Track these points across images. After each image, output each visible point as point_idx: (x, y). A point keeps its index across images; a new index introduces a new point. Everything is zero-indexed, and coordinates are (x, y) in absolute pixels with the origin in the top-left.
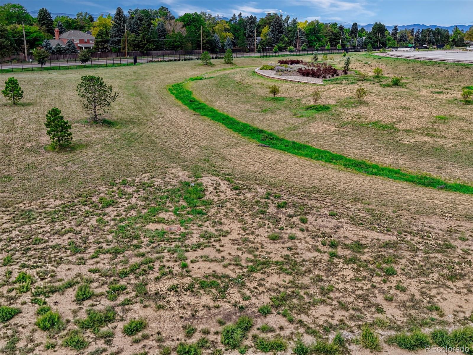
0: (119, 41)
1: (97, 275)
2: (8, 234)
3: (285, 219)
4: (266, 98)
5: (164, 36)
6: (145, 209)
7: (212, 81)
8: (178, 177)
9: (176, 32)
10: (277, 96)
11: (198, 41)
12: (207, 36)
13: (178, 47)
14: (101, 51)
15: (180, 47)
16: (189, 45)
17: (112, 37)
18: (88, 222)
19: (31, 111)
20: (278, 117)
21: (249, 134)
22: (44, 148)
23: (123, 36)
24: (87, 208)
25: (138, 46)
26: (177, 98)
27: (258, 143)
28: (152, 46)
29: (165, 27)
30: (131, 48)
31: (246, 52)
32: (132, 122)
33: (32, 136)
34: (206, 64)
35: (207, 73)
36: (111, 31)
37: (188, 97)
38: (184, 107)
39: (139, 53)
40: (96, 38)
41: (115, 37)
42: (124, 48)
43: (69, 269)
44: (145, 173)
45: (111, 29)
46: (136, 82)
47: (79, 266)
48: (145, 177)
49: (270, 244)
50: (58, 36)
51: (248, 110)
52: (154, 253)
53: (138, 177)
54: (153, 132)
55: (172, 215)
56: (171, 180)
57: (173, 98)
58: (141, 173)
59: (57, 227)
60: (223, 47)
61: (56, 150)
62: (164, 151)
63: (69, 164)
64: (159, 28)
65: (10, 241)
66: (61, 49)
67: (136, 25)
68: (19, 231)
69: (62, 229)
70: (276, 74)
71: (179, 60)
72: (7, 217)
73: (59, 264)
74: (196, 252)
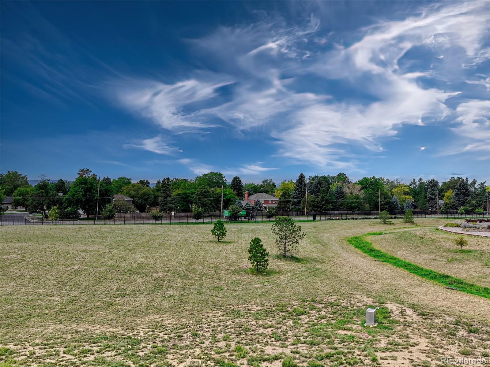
0: (299, 202)
1: (297, 356)
2: (224, 323)
3: (478, 342)
4: (453, 250)
5: (342, 197)
6: (334, 320)
7: (392, 236)
8: (363, 301)
9: (354, 194)
10: (464, 248)
11: (376, 202)
12: (385, 198)
13: (355, 208)
14: (283, 210)
15: (358, 207)
16: (367, 206)
17: (293, 198)
18: (286, 323)
19: (232, 247)
20: (467, 267)
21: (434, 278)
22: (245, 272)
23: (303, 197)
24: (284, 314)
25: (317, 207)
26: (357, 247)
27: (445, 286)
28: (330, 206)
29: (343, 190)
30: (310, 208)
31: (427, 214)
32: (315, 260)
33: (235, 262)
34: (385, 223)
35: (385, 230)
36: (292, 193)
37: (367, 247)
38: (364, 254)
39: (318, 213)
40: (280, 199)
41: (296, 198)
42: (304, 208)
43: (275, 349)
44: (331, 296)
45: (293, 191)
46: (316, 233)
47: (282, 349)
48: (333, 299)
49: (461, 357)
50: (248, 198)
51: (432, 259)
52: (345, 349)
53: (325, 298)
54: (336, 270)
55: (359, 327)
56: (356, 303)
57: (352, 248)
58: (328, 296)
59: (261, 322)
60: (402, 209)
61: (255, 273)
62: (348, 283)
63: (265, 284)
64: (337, 191)
65: (226, 327)
66: (250, 207)
67: (316, 188)
68: (231, 322)
69: (266, 324)
70: (463, 231)
71: (357, 219)
72: (221, 313)
73: (266, 345)
74: (385, 353)
